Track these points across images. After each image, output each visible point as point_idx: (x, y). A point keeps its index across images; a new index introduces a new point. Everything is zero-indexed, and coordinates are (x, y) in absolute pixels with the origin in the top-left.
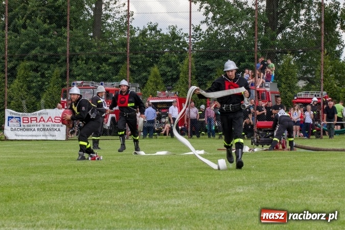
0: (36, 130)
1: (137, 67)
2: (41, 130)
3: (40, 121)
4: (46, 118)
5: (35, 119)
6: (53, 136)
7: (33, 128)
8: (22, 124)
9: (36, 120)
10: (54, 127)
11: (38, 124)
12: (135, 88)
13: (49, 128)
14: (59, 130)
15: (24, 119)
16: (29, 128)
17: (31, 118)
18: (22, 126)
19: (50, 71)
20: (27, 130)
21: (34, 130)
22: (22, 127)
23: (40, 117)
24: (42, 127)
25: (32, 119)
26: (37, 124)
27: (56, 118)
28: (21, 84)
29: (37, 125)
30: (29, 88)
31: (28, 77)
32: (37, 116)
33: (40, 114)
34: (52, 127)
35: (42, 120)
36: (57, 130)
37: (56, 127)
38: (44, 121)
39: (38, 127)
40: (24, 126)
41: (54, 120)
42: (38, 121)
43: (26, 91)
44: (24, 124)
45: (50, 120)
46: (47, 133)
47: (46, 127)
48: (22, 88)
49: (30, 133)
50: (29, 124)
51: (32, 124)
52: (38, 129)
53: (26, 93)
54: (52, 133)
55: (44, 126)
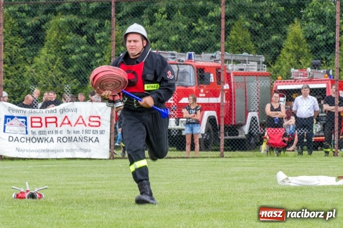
0: (55, 139)
1: (261, 25)
2: (65, 140)
3: (63, 123)
4: (73, 118)
5: (54, 120)
6: (85, 151)
7: (50, 136)
8: (30, 129)
9: (56, 122)
10: (88, 135)
11: (59, 129)
12: (256, 64)
13: (78, 136)
14: (97, 140)
15: (34, 120)
16: (42, 136)
17: (46, 118)
18: (29, 132)
19: (104, 34)
20: (39, 140)
21: (52, 140)
22: (30, 135)
23: (63, 116)
24: (65, 134)
25: (48, 120)
26: (56, 129)
27: (92, 119)
28: (53, 57)
29: (56, 132)
30: (68, 64)
31: (64, 44)
32: (57, 115)
33: (63, 111)
34: (84, 135)
35: (66, 121)
36: (94, 140)
37: (91, 135)
38: (69, 123)
39: (59, 135)
40: (33, 133)
41: (87, 122)
42: (59, 125)
43: (61, 70)
44: (34, 129)
45: (81, 121)
46: (74, 145)
47: (73, 136)
48: (53, 64)
49: (44, 145)
50: (43, 128)
51: (47, 129)
52: (59, 140)
53: (60, 73)
54: (84, 145)
55: (69, 132)
